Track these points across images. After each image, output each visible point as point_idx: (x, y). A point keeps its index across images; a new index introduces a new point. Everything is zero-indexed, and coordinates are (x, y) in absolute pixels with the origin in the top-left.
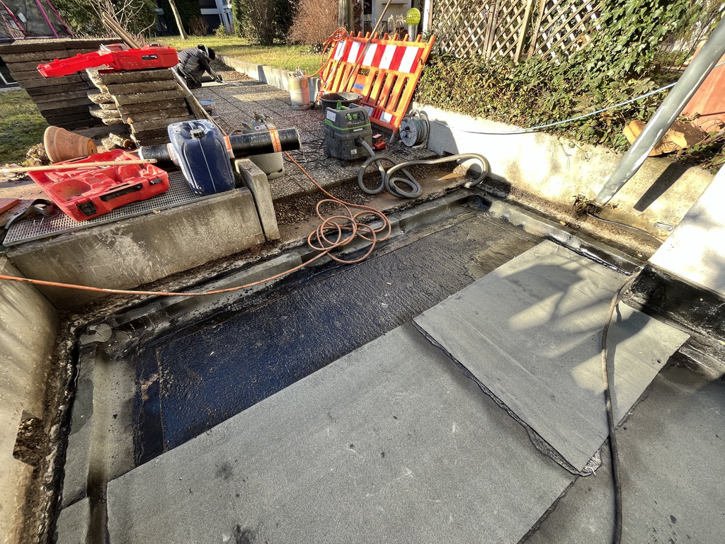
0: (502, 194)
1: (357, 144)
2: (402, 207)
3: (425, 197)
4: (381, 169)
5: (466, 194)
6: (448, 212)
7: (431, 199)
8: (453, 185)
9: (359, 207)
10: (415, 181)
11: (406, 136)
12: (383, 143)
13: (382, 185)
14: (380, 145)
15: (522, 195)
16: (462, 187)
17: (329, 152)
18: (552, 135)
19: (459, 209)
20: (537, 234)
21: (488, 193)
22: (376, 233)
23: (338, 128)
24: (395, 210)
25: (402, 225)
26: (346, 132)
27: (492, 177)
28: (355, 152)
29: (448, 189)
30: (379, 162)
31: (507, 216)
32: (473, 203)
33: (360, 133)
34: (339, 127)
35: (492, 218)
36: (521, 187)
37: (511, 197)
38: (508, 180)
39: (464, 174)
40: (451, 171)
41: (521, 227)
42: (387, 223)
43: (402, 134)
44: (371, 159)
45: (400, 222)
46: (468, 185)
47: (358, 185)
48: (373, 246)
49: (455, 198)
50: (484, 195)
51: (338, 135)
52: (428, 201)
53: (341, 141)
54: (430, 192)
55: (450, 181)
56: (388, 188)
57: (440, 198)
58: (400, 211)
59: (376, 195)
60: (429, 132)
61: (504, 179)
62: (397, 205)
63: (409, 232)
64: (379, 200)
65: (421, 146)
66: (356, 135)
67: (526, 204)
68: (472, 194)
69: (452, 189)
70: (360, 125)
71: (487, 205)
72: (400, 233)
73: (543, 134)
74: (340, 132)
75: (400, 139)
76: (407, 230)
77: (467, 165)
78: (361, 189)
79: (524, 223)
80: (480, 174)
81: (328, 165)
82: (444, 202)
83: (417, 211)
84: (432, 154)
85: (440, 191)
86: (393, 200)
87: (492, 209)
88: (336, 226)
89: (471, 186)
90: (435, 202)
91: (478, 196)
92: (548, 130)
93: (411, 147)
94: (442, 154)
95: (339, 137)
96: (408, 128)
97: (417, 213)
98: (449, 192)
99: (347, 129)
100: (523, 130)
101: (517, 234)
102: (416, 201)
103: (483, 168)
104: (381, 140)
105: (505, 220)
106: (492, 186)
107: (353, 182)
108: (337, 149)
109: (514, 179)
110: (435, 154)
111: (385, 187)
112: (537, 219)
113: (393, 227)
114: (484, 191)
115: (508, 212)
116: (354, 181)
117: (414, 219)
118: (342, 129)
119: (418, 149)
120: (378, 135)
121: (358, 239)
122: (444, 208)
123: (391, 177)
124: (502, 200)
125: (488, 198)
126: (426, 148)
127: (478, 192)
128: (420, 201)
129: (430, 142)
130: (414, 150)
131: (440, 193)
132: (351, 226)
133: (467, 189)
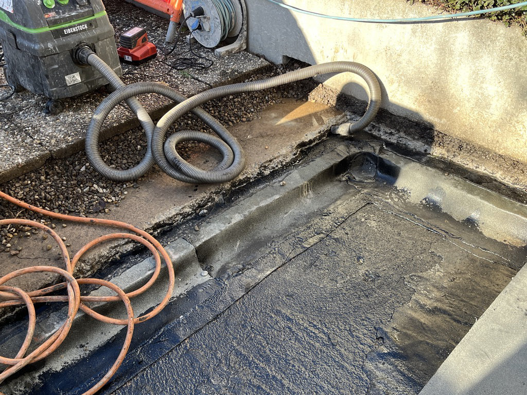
0: (416, 145)
1: (77, 60)
2: (201, 206)
3: (252, 171)
4: (143, 116)
5: (342, 151)
6: (309, 202)
7: (267, 172)
8: (310, 135)
9: (92, 224)
10: (227, 134)
11: (200, 28)
12: (149, 46)
13: (149, 155)
14: (143, 50)
15: (460, 147)
16: (331, 134)
17: (17, 80)
18: (510, 25)
19: (331, 189)
20: (510, 240)
21: (389, 144)
22: (131, 299)
23: (22, 28)
24: (184, 216)
25: (204, 255)
26: (43, 38)
27: (391, 110)
28: (75, 78)
29: (302, 144)
30: (135, 102)
31: (436, 198)
32: (360, 171)
33: (83, 36)
34: (25, 26)
35: (405, 204)
36: (457, 132)
37: (437, 152)
38: (427, 116)
39: (333, 102)
40: (304, 98)
41: (470, 223)
42: (163, 261)
43: (191, 23)
44: (115, 97)
45: (198, 250)
46: (343, 130)
47: (88, 160)
48: (129, 337)
49: (321, 163)
50: (381, 150)
51: (26, 43)
52: (261, 179)
53: (35, 58)
54: (263, 159)
55: (305, 122)
56: (163, 163)
57: (287, 167)
58: (197, 217)
59: (136, 181)
60: (247, 18)
61: (417, 114)
62: (187, 205)
63: (223, 270)
64: (144, 193)
65: (235, 46)
66: (72, 41)
67: (471, 166)
68: (354, 150)
69: (311, 142)
70: (78, 17)
71: (390, 173)
72: (200, 277)
73: (489, 24)
74: (29, 37)
75: (187, 32)
76: (217, 267)
77: (335, 84)
78: (95, 170)
79: (475, 215)
80: (365, 103)
81: (15, 111)
82: (296, 178)
83: (237, 212)
84: (260, 63)
85: (284, 151)
86: (177, 190)
87: (401, 183)
88: (21, 298)
89: (350, 132)
90: (276, 182)
91: (369, 154)
92: (500, 16)
93: (213, 49)
94: (279, 61)
95: (29, 48)
96: (199, 12)
97: (237, 218)
98: (306, 150)
99: (47, 29)
100: (446, 15)
101: (467, 244)
102: (233, 185)
103: (372, 94)
104: (144, 40)
105: (432, 208)
106: (395, 128)
107: (74, 154)
108: (31, 74)
109: (439, 115)
110: (266, 63)
111: (155, 161)
112: (503, 206)
113: (181, 268)
114: (378, 139)
115: (438, 190)
116: (78, 150)
117: (231, 236)
118: (33, 31)
119: (229, 53)
120: (136, 30)
121: (84, 326)
122: (298, 192)
123: (168, 134)
124: (419, 161)
125: (390, 157)
126: (247, 50)
127: (366, 143)
128: (241, 182)
129: (251, 36)
130: (220, 57)
131: (285, 156)
132: (64, 292)
133: (343, 138)
